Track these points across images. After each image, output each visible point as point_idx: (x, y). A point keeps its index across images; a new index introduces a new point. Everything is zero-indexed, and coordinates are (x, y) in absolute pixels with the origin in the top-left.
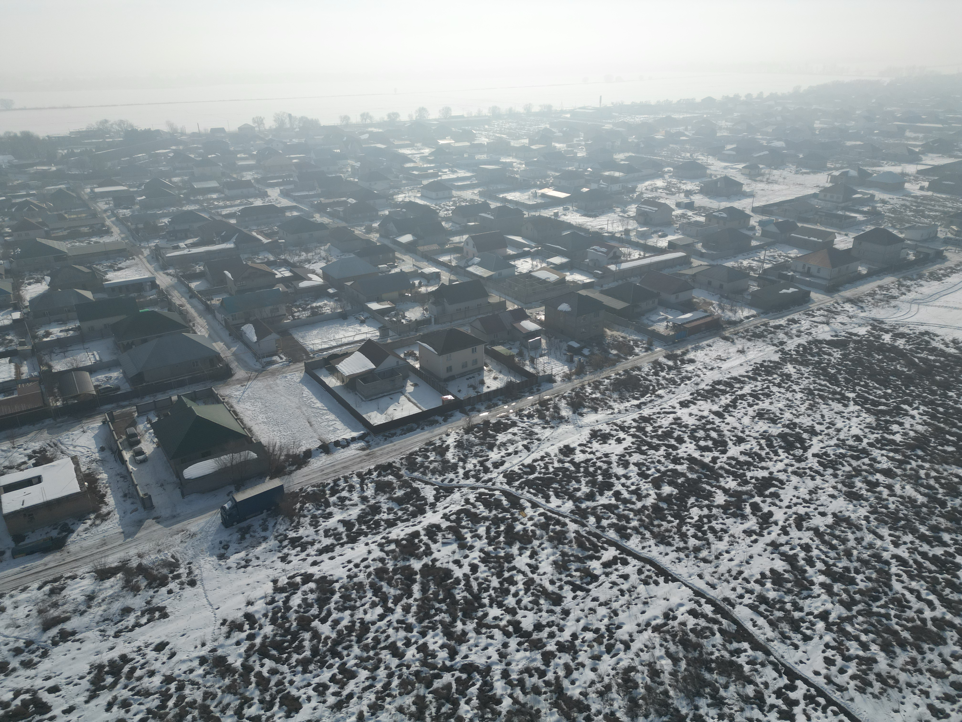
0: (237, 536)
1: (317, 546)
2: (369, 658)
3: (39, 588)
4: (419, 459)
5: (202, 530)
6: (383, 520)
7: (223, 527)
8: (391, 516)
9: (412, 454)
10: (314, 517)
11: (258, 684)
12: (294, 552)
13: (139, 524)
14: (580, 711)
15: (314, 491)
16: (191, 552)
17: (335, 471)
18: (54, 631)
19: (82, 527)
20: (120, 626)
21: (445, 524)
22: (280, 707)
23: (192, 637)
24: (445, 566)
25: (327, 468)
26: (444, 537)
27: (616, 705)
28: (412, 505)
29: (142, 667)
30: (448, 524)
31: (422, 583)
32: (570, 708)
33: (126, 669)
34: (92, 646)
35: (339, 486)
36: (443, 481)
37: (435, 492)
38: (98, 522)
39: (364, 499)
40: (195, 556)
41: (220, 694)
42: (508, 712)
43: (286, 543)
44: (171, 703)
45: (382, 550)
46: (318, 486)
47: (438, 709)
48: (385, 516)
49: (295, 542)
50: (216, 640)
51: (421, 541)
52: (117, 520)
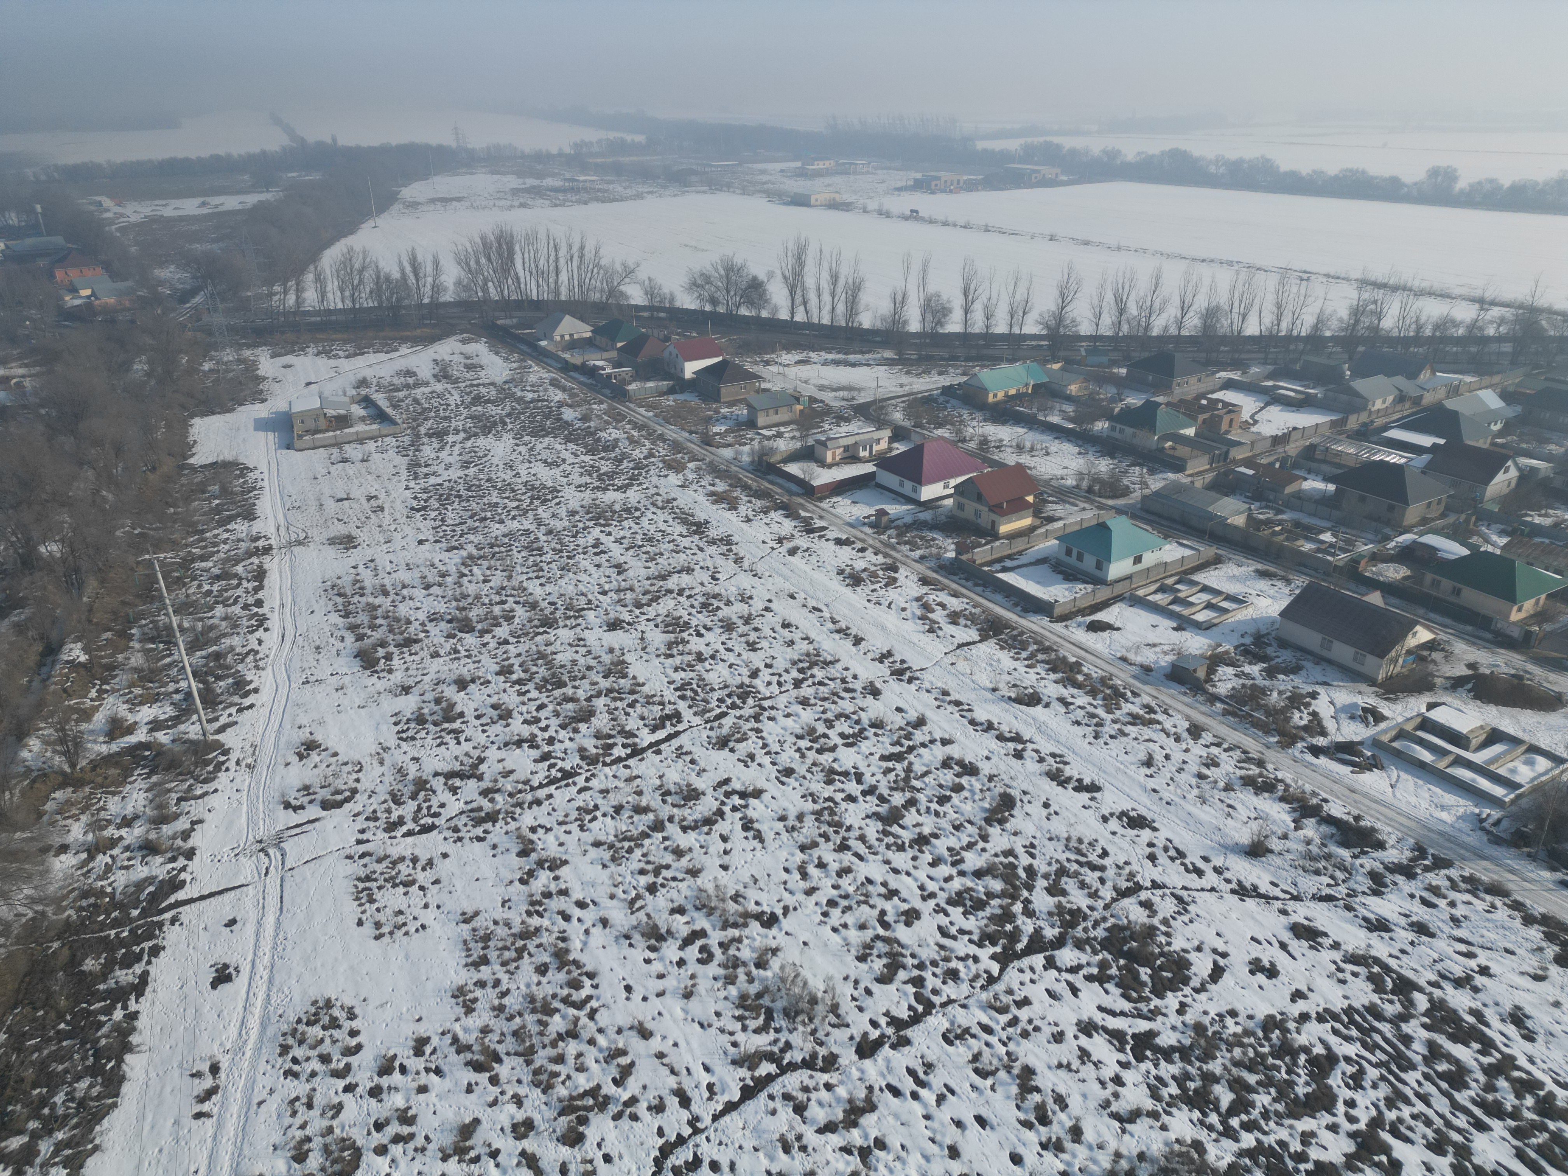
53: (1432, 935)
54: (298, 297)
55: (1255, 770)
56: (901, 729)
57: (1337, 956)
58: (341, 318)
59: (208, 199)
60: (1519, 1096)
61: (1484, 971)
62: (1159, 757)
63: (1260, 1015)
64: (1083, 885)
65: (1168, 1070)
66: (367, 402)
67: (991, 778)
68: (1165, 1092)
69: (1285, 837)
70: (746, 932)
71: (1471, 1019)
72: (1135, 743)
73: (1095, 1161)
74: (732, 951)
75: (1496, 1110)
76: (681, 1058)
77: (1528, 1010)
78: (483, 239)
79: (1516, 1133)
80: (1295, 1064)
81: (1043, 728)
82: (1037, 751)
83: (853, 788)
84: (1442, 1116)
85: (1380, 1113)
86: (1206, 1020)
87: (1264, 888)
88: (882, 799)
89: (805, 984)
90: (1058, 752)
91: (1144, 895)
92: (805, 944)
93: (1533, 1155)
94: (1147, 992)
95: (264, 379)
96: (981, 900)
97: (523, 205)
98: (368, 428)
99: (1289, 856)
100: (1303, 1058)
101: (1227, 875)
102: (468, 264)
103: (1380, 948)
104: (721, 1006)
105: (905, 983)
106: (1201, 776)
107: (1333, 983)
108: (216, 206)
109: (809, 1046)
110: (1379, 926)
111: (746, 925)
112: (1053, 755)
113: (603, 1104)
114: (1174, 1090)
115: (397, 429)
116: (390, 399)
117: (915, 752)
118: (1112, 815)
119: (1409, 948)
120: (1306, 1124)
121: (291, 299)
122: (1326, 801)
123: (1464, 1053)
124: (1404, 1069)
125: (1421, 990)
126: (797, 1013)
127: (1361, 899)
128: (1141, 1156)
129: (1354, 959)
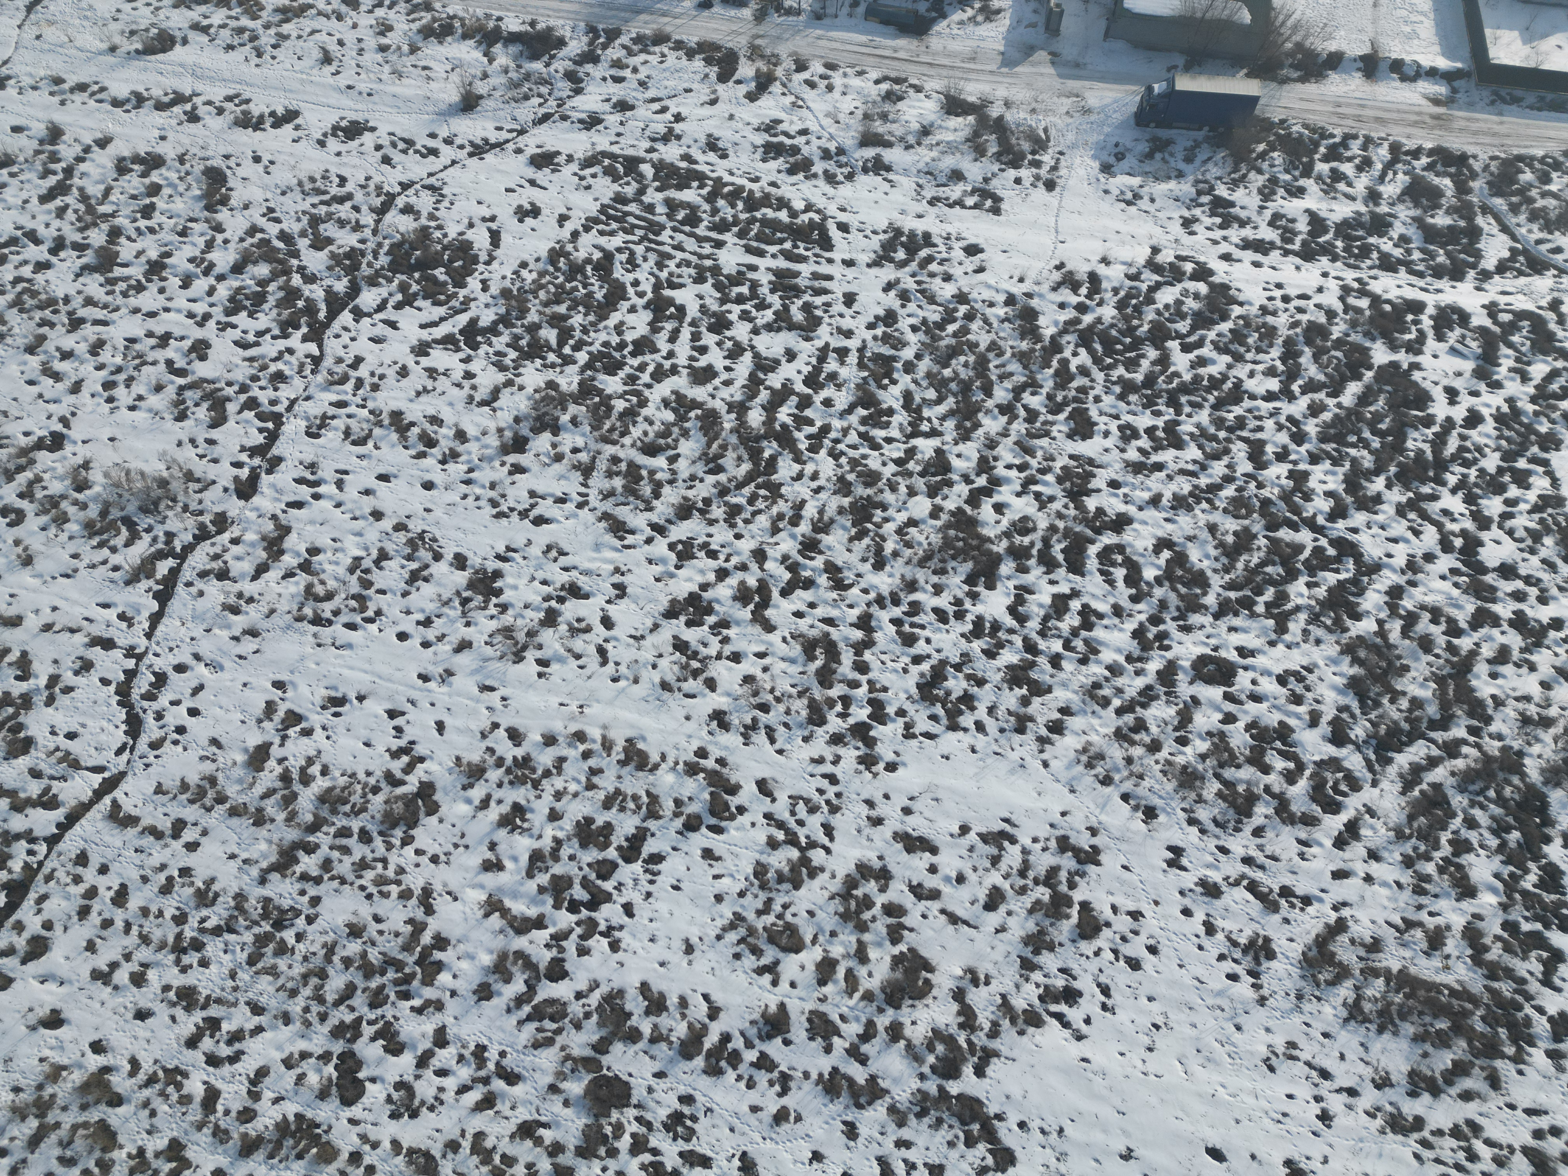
0: (1143, 147)
1: (1247, 232)
2: (1214, 438)
3: (877, 82)
4: (1527, 176)
5: (1102, 110)
6: (1379, 251)
7: (1132, 122)
8: (1398, 253)
9: (1520, 158)
10: (1273, 181)
11: (1057, 374)
12: (1208, 221)
13: (1028, 51)
14: (1471, 714)
15: (1301, 135)
16: (1071, 137)
17: (1359, 119)
18: (870, 153)
19: (958, 16)
20: (942, 192)
21: (1480, 319)
22: (1067, 419)
23: (1014, 261)
24: (1427, 385)
25: (1349, 105)
26: (1462, 340)
27: (1536, 749)
28: (1448, 254)
29: (942, 262)
30: (1488, 323)
31: (1368, 388)
32: (1458, 700)
33: (923, 253)
34: (901, 199)
35: (1347, 148)
36: (1539, 242)
37: (1506, 254)
38: (980, 18)
39: (1373, 196)
40: (1073, 146)
41: (1008, 354)
42: (1359, 637)
43: (1205, 199)
44: (951, 328)
45: (1342, 299)
46: (1313, 130)
47: (1263, 564)
48: (1386, 246)
49: (1220, 206)
50: (1038, 283)
51: (1416, 322)
52: (1003, 29)
53: (632, 108)
55: (427, 17)
56: (37, 152)
57: (574, 167)
60: (733, 206)
61: (678, 118)
62: (333, 47)
63: (544, 254)
64: (342, 223)
65: (500, 342)
67: (181, 159)
68: (507, 361)
69: (485, 76)
70: (38, 468)
71: (684, 164)
72: (301, 43)
73: (486, 447)
74: (39, 494)
75: (722, 227)
76: (72, 614)
77: (717, 133)
79: (741, 235)
80: (586, 277)
81: (199, 72)
82: (209, 103)
83: (36, 253)
84: (694, 253)
85: (657, 277)
86: (507, 283)
87: (494, 137)
88: (81, 248)
89: (142, 474)
90: (231, 92)
91: (400, 202)
92: (112, 439)
93: (755, 244)
94: (451, 289)
96: (257, 293)
99: (497, 94)
100: (589, 268)
101: (458, 141)
103: (602, 141)
104: (72, 548)
105: (240, 412)
106: (383, 49)
107: (582, 192)
109: (191, 522)
110: (592, 122)
111: (32, 462)
112: (229, 99)
113: (26, 701)
114: (513, 354)
117: (76, 173)
118: (325, 135)
119: (621, 129)
120: (614, 319)
122: (500, 19)
123: (689, 195)
124: (657, 234)
125: (643, 161)
126: (156, 503)
127: (569, 104)
128: (517, 420)
129: (588, 163)
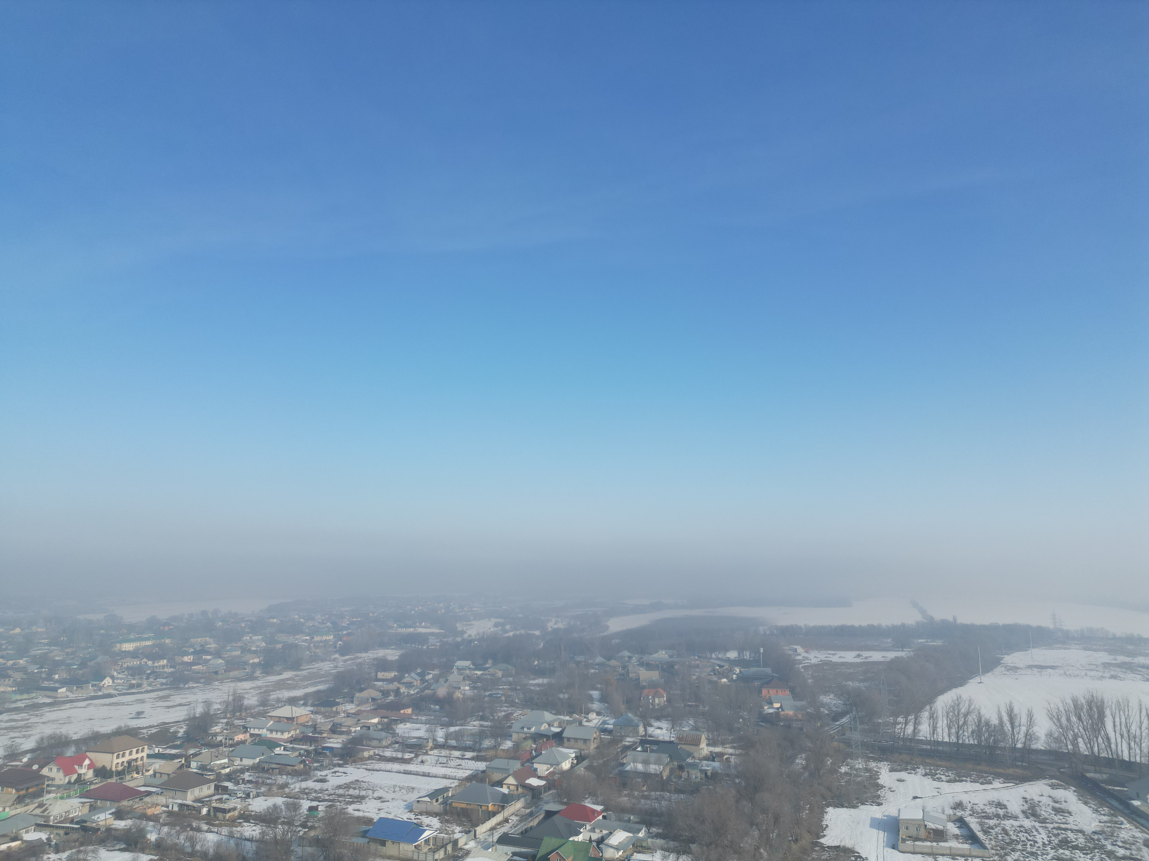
54: (915, 729)
58: (946, 749)
59: (861, 653)
66: (961, 822)
78: (1075, 701)
95: (882, 787)
97: (1113, 677)
98: (960, 846)
102: (1059, 720)
108: (866, 658)
115: (985, 853)
116: (981, 824)
121: (910, 729)
